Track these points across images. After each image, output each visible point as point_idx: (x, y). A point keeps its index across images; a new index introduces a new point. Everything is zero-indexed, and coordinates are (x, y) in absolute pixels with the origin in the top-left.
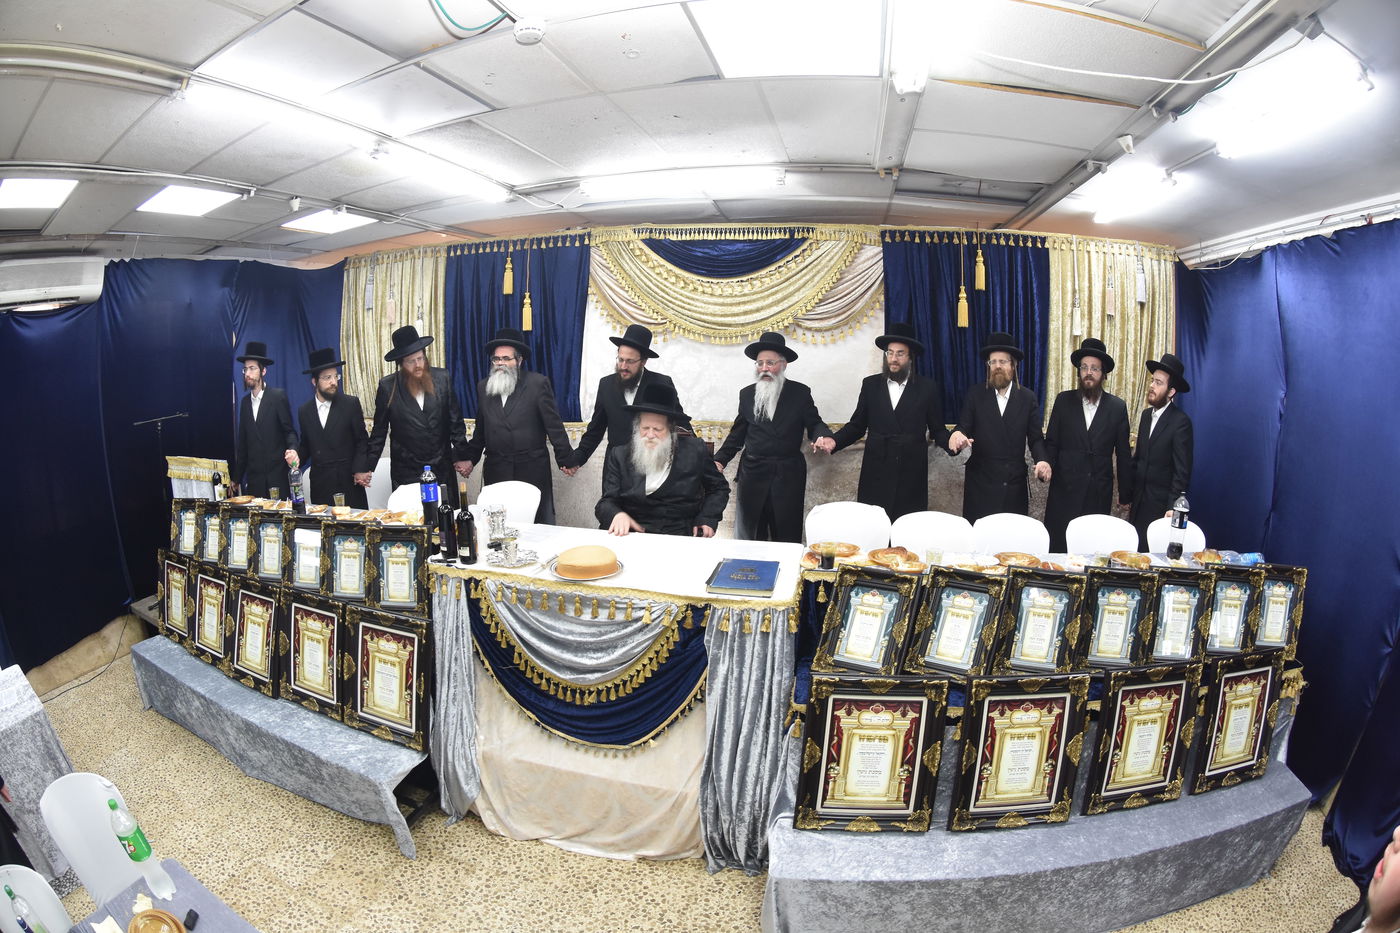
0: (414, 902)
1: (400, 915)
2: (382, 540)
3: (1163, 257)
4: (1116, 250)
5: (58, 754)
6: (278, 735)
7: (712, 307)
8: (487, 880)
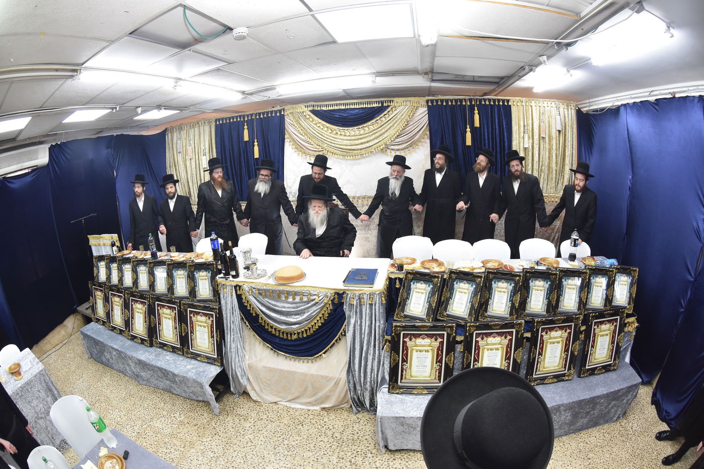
0: (222, 436)
1: (216, 443)
2: (195, 269)
3: (570, 107)
4: (545, 105)
5: (53, 388)
6: (154, 364)
7: (346, 141)
8: (254, 423)
